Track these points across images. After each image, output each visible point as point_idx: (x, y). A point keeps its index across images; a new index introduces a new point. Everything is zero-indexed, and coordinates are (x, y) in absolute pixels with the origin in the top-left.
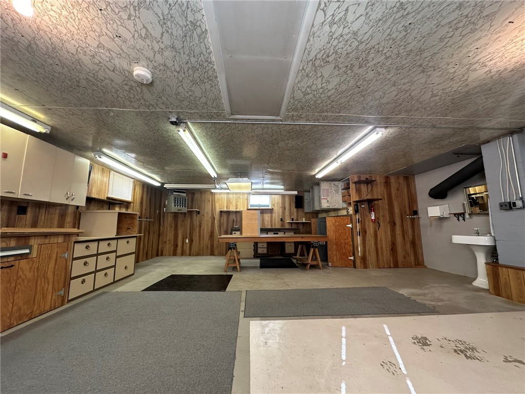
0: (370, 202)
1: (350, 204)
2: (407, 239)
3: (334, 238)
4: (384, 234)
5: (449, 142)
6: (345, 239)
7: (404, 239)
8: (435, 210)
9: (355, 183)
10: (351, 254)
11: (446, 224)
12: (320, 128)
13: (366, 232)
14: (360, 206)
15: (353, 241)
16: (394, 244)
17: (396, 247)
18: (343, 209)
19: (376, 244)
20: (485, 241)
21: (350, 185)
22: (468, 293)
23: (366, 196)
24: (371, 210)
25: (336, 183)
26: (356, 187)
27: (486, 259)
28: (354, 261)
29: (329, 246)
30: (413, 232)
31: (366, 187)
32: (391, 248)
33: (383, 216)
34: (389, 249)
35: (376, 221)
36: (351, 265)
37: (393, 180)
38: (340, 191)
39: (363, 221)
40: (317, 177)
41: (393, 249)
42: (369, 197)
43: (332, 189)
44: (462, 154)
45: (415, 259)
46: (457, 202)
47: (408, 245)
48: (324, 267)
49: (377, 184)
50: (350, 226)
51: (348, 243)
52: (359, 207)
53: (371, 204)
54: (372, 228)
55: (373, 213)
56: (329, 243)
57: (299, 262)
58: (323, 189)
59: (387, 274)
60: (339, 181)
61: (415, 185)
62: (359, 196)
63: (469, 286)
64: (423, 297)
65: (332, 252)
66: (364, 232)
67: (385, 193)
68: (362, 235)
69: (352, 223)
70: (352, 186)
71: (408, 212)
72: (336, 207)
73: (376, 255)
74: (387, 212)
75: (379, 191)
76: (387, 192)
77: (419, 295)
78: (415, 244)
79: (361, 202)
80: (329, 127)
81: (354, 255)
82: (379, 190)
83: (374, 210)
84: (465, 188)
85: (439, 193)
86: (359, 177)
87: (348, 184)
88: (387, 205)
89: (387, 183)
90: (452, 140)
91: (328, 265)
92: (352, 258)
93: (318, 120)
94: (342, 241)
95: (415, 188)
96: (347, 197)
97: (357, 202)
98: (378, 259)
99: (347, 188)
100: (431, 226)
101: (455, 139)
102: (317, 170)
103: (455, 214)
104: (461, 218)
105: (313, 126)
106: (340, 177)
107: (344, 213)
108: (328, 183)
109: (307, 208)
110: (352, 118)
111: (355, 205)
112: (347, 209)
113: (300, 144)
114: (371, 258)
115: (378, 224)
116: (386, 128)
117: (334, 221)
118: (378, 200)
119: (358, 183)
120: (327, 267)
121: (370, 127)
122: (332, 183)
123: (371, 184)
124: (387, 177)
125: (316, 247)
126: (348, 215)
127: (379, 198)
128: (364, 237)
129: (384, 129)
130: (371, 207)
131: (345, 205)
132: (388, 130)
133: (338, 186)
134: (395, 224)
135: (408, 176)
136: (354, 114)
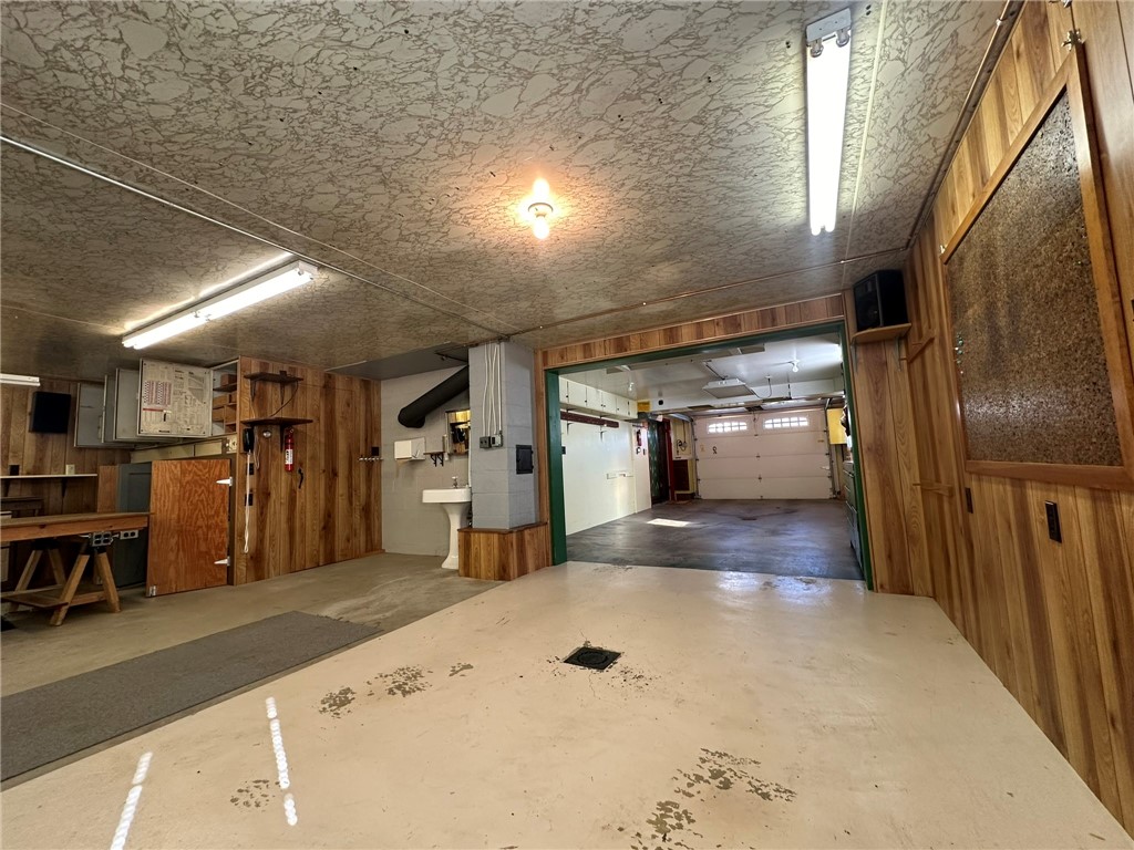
0: (285, 426)
1: (233, 427)
2: (356, 503)
3: (174, 516)
4: (311, 498)
5: (430, 332)
6: (209, 517)
7: (351, 503)
8: (404, 447)
9: (253, 378)
10: (224, 552)
11: (420, 471)
12: (127, 199)
13: (269, 494)
14: (260, 435)
15: (231, 518)
16: (329, 516)
17: (334, 522)
18: (213, 439)
19: (291, 519)
20: (460, 495)
21: (238, 383)
22: (433, 584)
23: (274, 412)
24: (287, 444)
25: (198, 371)
26: (253, 389)
27: (461, 523)
28: (230, 569)
29: (153, 542)
30: (369, 488)
31: (279, 390)
32: (322, 524)
33: (313, 458)
34: (318, 527)
35: (296, 470)
36: (220, 580)
37: (340, 384)
38: (209, 395)
39: (263, 470)
40: (127, 343)
41: (328, 527)
42: (284, 414)
43: (181, 385)
44: (447, 356)
45: (367, 541)
46: (435, 435)
47: (357, 516)
48: (125, 602)
49: (304, 389)
50: (228, 482)
51: (217, 525)
52: (256, 437)
53: (287, 430)
54: (283, 484)
55: (290, 451)
56: (153, 533)
57: (22, 608)
58: (151, 383)
59: (307, 581)
60: (209, 367)
61: (380, 398)
62: (260, 409)
63: (437, 571)
64: (364, 610)
65: (164, 558)
66: (262, 496)
67: (322, 408)
68: (259, 501)
69: (233, 474)
70: (243, 386)
71: (362, 450)
72: (192, 433)
73: (287, 546)
74: (323, 448)
75: (308, 404)
76: (326, 406)
77: (357, 609)
78: (369, 511)
79: (263, 424)
80: (163, 210)
81: (230, 552)
82: (309, 402)
83: (292, 444)
84: (448, 412)
85: (414, 418)
86: (264, 365)
87: (233, 379)
88: (323, 434)
89: (328, 388)
90: (435, 329)
91: (144, 594)
92: (225, 562)
93: (117, 172)
94: (200, 523)
95: (379, 405)
96: (225, 412)
97: (253, 424)
98: (291, 553)
99: (229, 387)
100: (397, 476)
101: (437, 328)
102: (129, 325)
103: (432, 455)
104: (439, 461)
105: (100, 185)
106: (212, 358)
107: (216, 449)
108: (172, 368)
109: (85, 434)
110: (233, 212)
111: (245, 431)
112: (224, 441)
113: (44, 222)
114: (277, 553)
115: (299, 475)
116: (320, 267)
117: (178, 471)
118: (305, 422)
119: (260, 379)
120: (142, 599)
121: (287, 255)
122: (186, 370)
123: (293, 387)
124: (330, 376)
125: (102, 550)
126: (225, 455)
127: (308, 418)
128: (262, 508)
129: (315, 269)
130: (287, 437)
131: (219, 431)
132: (325, 275)
133: (202, 380)
134: (335, 474)
135: (370, 378)
136: (240, 204)
